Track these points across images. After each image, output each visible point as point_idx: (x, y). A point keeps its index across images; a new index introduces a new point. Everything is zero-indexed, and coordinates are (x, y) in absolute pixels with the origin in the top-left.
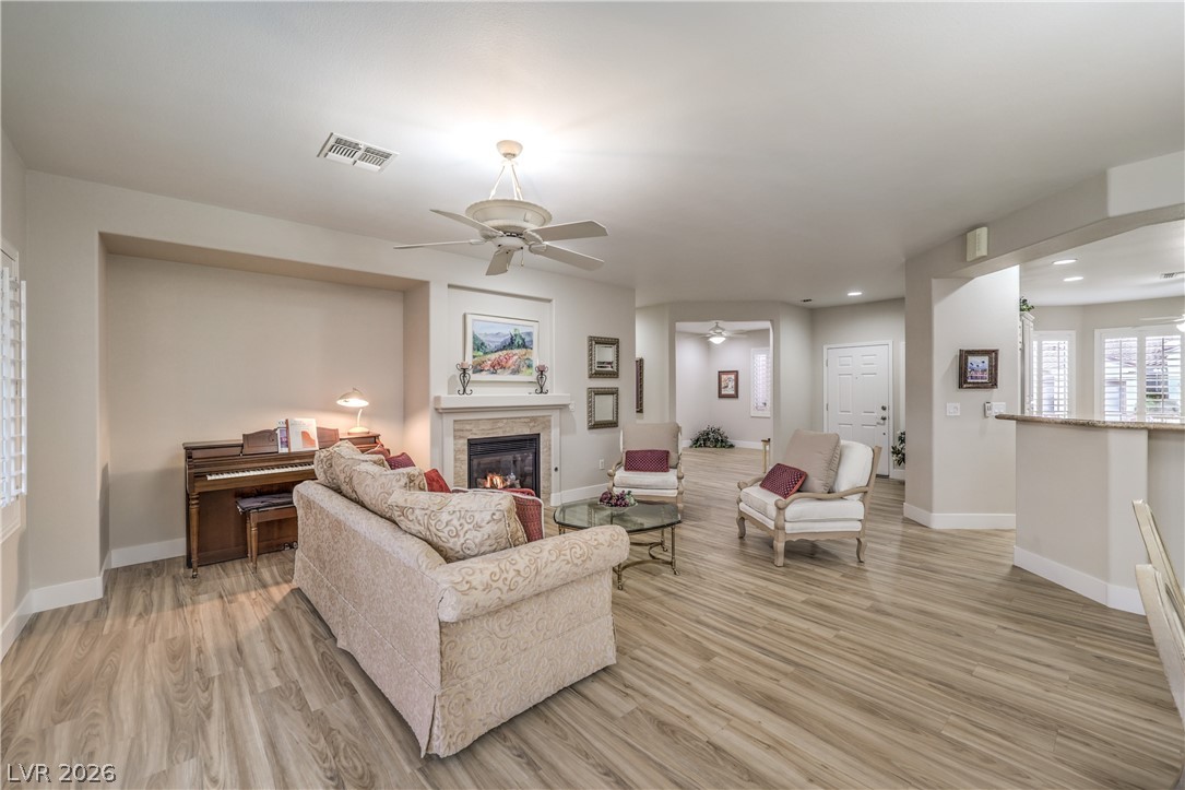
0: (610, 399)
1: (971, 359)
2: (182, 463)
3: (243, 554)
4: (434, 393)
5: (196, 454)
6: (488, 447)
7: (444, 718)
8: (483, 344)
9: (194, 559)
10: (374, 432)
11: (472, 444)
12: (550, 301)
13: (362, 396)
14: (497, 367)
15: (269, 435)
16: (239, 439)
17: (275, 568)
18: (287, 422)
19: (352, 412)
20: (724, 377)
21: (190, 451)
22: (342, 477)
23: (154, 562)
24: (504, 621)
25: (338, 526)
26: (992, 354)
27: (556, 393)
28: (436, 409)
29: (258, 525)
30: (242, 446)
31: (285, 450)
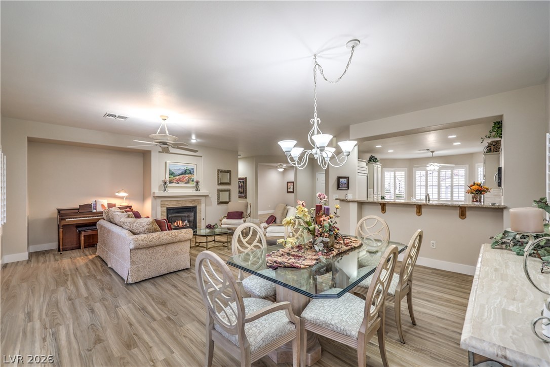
0: (227, 193)
1: (341, 180)
2: (56, 215)
3: (79, 248)
4: (153, 191)
5: (62, 212)
6: (175, 211)
7: (131, 273)
8: (173, 173)
9: (61, 248)
10: (130, 205)
11: (168, 209)
12: (201, 157)
13: (126, 192)
14: (178, 181)
15: (89, 206)
16: (78, 207)
17: (91, 251)
18: (96, 201)
19: (122, 198)
20: (289, 184)
21: (59, 211)
22: (111, 217)
23: (45, 251)
24: (151, 251)
25: (109, 231)
26: (348, 178)
27: (203, 191)
28: (154, 197)
29: (84, 236)
30: (79, 209)
31: (95, 211)
